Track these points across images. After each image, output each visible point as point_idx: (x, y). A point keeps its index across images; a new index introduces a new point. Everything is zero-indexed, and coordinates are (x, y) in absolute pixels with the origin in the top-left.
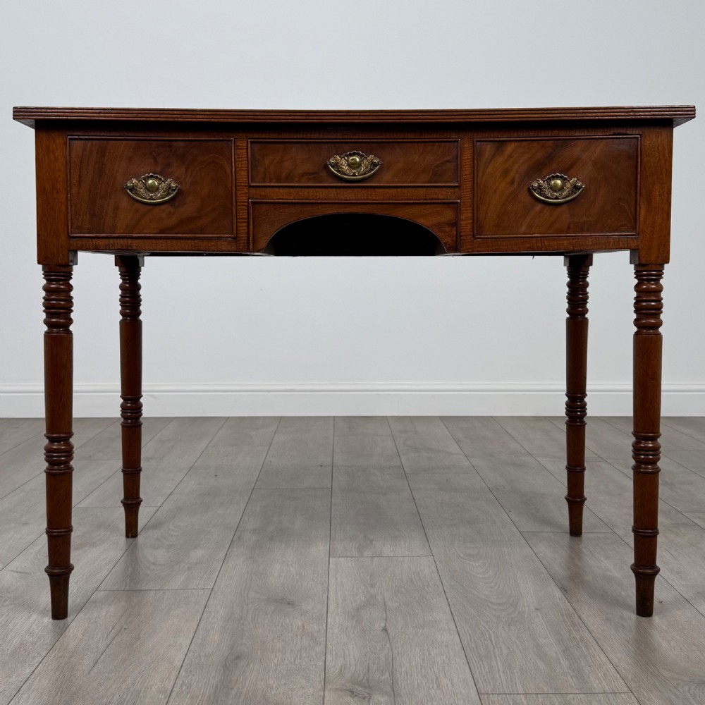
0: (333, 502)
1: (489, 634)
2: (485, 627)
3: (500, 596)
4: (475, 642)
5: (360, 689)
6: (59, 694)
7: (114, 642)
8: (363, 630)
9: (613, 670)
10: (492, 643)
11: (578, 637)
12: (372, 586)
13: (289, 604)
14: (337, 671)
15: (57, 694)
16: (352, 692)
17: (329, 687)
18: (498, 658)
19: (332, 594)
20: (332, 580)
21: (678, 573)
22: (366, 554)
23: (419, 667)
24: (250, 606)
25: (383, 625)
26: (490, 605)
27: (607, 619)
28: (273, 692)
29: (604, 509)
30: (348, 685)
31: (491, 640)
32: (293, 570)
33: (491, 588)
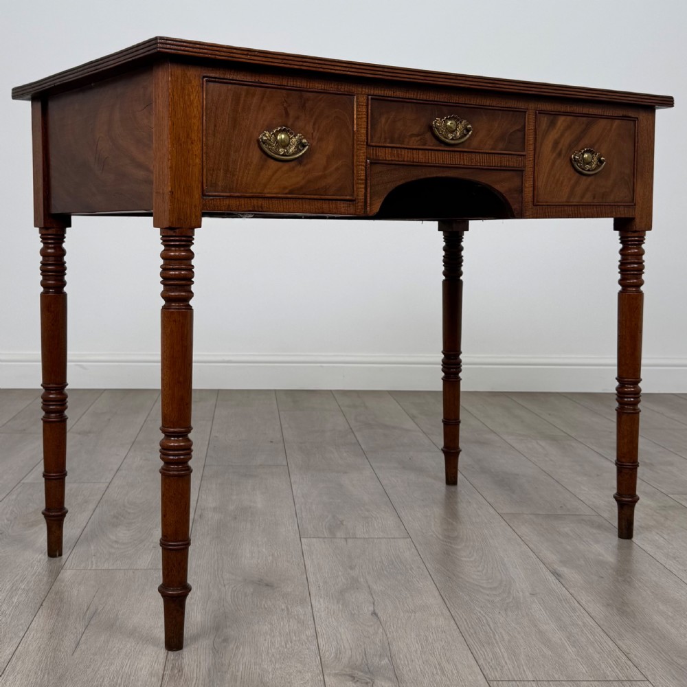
0: (292, 481)
1: (486, 619)
2: (480, 612)
3: (490, 581)
4: (473, 628)
5: (360, 674)
6: (46, 676)
7: (92, 622)
8: (351, 613)
9: (624, 657)
10: (491, 628)
11: (580, 623)
12: (352, 568)
13: (267, 585)
14: (333, 655)
15: (44, 676)
16: (353, 678)
17: (327, 672)
18: (500, 644)
19: (311, 578)
20: (308, 562)
21: (675, 558)
22: (338, 535)
23: (419, 652)
24: (227, 587)
25: (371, 608)
26: (482, 590)
27: (608, 605)
28: (271, 676)
29: (585, 490)
30: (347, 670)
31: (489, 625)
32: (264, 550)
33: (478, 571)
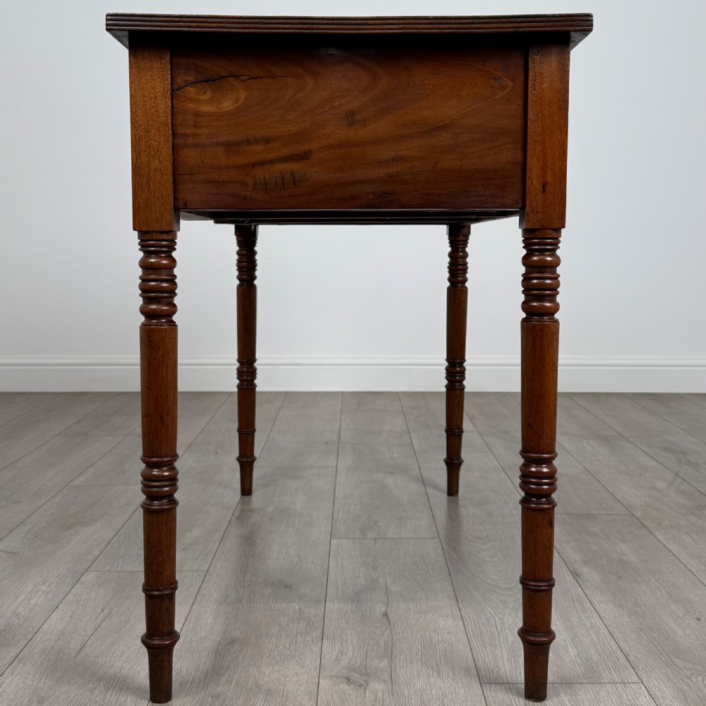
0: (338, 481)
1: (495, 619)
2: (490, 613)
3: (508, 581)
4: (480, 629)
5: (356, 676)
6: (43, 678)
7: (103, 624)
8: (363, 615)
9: (623, 659)
10: (497, 630)
11: (588, 624)
12: (374, 569)
13: (286, 586)
14: (334, 656)
15: (41, 678)
16: (348, 679)
17: (323, 674)
18: (503, 646)
19: (332, 577)
20: (332, 563)
21: (698, 558)
22: (370, 535)
23: (420, 654)
24: (246, 589)
25: (383, 610)
26: (497, 590)
27: (620, 606)
28: (266, 679)
29: (624, 490)
30: (344, 672)
31: (496, 626)
32: (292, 552)
33: (499, 571)
